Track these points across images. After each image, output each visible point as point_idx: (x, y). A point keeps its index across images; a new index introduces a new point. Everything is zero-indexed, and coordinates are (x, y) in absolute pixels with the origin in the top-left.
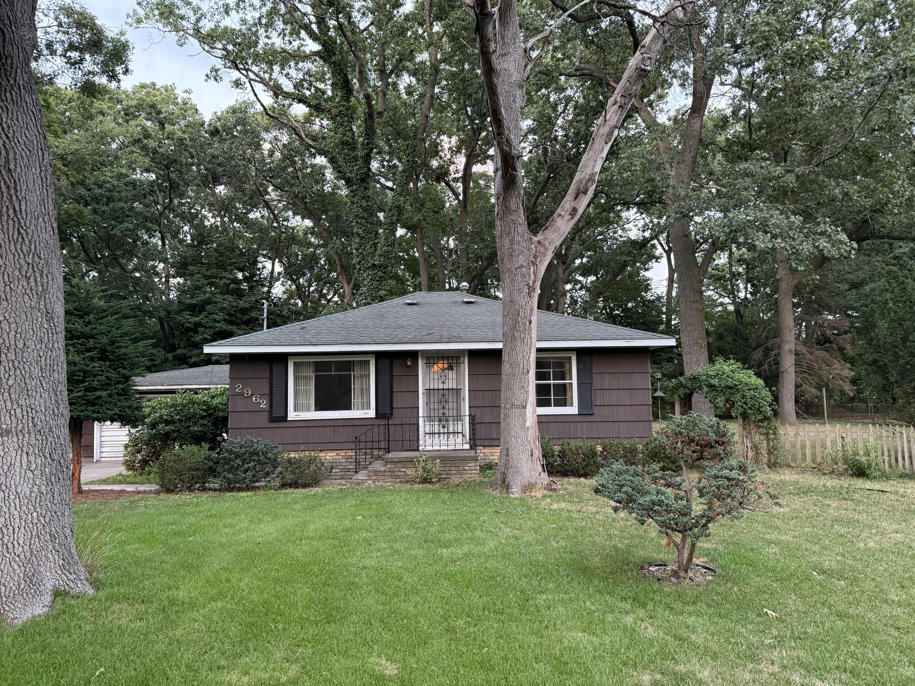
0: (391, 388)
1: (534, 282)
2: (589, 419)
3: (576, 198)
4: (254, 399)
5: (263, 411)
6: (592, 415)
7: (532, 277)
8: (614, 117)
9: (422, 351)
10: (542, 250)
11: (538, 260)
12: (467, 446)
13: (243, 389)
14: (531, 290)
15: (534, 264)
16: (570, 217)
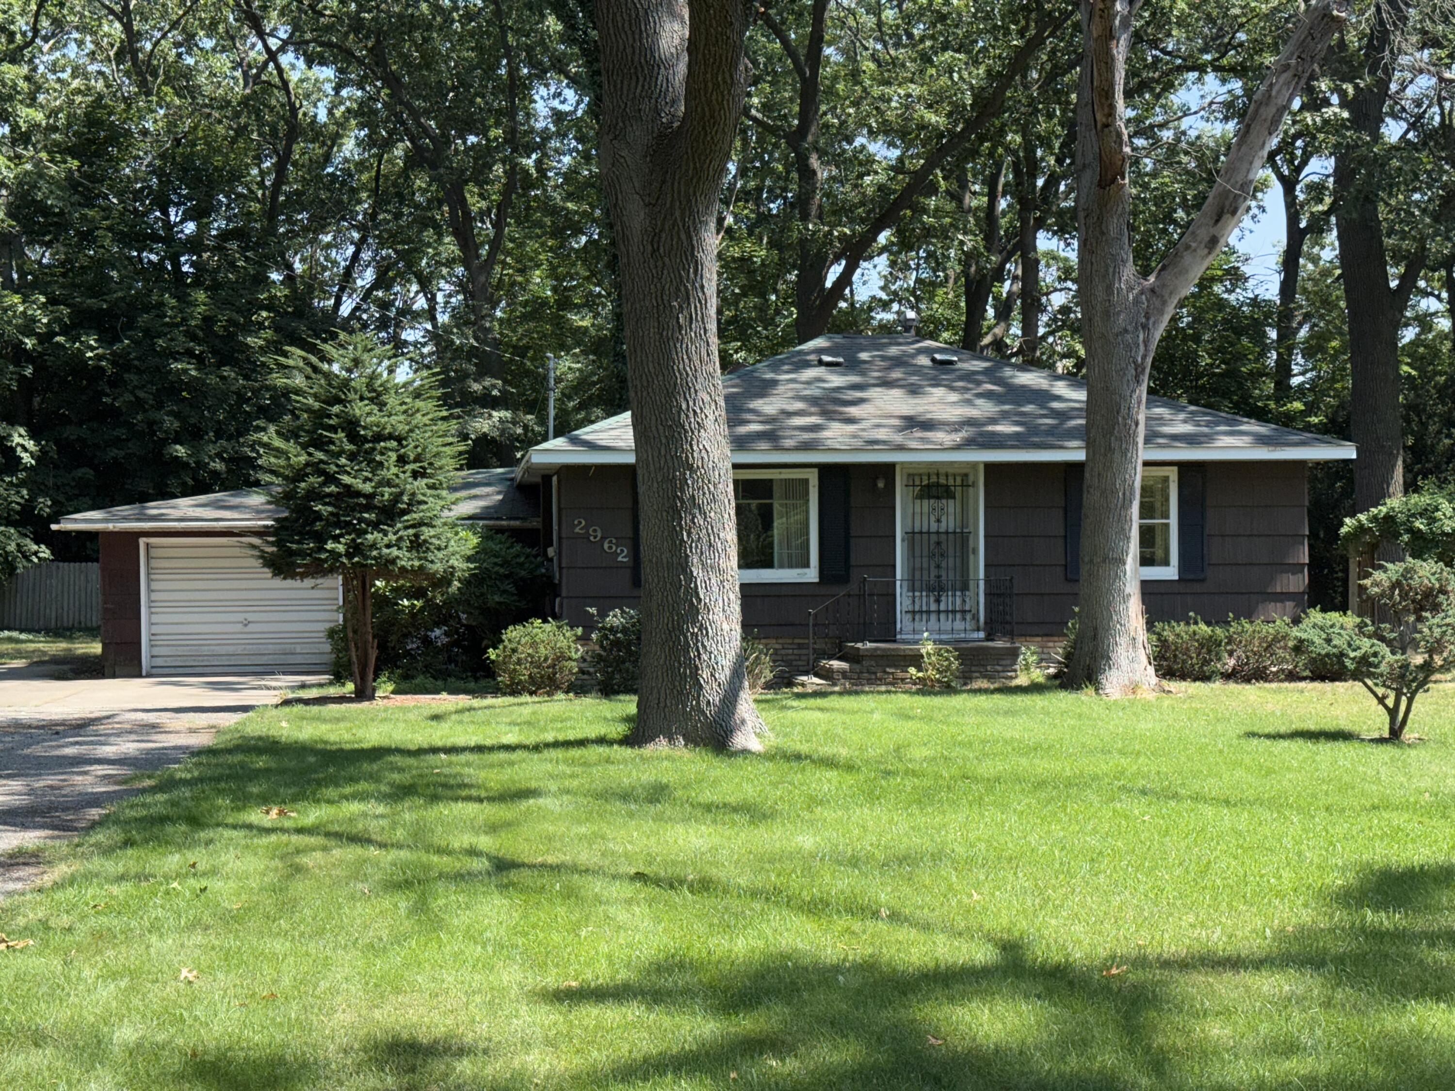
0: (847, 529)
1: (1144, 357)
2: (1198, 588)
3: (1217, 221)
4: (606, 546)
5: (622, 566)
6: (1203, 580)
7: (1142, 347)
8: (1284, 91)
9: (902, 463)
10: (1158, 303)
11: (1151, 322)
12: (982, 635)
13: (586, 527)
14: (1139, 370)
15: (1145, 327)
16: (1206, 251)
